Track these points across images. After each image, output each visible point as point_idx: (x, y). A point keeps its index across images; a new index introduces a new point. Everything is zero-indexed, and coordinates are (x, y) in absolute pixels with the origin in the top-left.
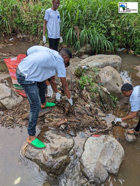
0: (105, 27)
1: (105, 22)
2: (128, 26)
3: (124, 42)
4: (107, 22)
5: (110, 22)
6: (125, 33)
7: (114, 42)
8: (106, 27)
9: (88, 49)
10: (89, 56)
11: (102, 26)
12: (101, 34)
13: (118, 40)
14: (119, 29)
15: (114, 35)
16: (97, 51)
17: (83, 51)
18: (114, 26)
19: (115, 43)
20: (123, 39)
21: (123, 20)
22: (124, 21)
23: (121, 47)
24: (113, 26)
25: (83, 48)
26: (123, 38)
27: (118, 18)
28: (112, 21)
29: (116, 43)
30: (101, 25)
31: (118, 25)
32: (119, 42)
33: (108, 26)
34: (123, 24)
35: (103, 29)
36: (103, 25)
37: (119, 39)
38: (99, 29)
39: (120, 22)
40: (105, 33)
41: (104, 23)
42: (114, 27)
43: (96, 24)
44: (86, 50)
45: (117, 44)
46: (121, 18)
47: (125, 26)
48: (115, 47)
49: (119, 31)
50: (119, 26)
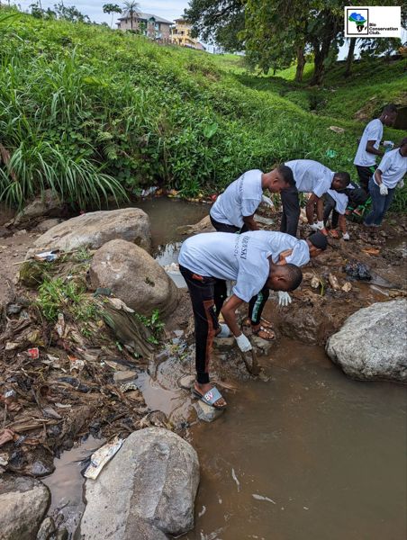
0: (87, 141)
1: (81, 127)
2: (146, 133)
3: (148, 171)
4: (88, 127)
5: (97, 127)
6: (143, 151)
7: (121, 175)
8: (89, 140)
9: (52, 204)
10: (60, 222)
11: (76, 140)
12: (78, 159)
13: (132, 169)
14: (126, 143)
15: (116, 157)
16: (82, 205)
17: (40, 210)
18: (111, 137)
19: (125, 178)
20: (144, 166)
21: (129, 119)
22: (131, 123)
23: (145, 187)
24: (108, 135)
25: (35, 203)
26: (143, 164)
27: (115, 115)
28: (102, 125)
29: (128, 176)
30: (73, 137)
31: (122, 133)
32: (135, 174)
33: (93, 138)
34: (132, 130)
35: (82, 145)
36: (79, 136)
37: (134, 167)
38: (72, 148)
39: (123, 124)
40: (91, 156)
41: (80, 131)
42: (112, 140)
43: (58, 135)
44: (47, 206)
45: (132, 180)
46: (123, 115)
47: (140, 135)
48: (129, 187)
49: (127, 147)
50: (123, 136)
